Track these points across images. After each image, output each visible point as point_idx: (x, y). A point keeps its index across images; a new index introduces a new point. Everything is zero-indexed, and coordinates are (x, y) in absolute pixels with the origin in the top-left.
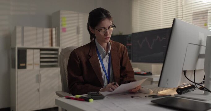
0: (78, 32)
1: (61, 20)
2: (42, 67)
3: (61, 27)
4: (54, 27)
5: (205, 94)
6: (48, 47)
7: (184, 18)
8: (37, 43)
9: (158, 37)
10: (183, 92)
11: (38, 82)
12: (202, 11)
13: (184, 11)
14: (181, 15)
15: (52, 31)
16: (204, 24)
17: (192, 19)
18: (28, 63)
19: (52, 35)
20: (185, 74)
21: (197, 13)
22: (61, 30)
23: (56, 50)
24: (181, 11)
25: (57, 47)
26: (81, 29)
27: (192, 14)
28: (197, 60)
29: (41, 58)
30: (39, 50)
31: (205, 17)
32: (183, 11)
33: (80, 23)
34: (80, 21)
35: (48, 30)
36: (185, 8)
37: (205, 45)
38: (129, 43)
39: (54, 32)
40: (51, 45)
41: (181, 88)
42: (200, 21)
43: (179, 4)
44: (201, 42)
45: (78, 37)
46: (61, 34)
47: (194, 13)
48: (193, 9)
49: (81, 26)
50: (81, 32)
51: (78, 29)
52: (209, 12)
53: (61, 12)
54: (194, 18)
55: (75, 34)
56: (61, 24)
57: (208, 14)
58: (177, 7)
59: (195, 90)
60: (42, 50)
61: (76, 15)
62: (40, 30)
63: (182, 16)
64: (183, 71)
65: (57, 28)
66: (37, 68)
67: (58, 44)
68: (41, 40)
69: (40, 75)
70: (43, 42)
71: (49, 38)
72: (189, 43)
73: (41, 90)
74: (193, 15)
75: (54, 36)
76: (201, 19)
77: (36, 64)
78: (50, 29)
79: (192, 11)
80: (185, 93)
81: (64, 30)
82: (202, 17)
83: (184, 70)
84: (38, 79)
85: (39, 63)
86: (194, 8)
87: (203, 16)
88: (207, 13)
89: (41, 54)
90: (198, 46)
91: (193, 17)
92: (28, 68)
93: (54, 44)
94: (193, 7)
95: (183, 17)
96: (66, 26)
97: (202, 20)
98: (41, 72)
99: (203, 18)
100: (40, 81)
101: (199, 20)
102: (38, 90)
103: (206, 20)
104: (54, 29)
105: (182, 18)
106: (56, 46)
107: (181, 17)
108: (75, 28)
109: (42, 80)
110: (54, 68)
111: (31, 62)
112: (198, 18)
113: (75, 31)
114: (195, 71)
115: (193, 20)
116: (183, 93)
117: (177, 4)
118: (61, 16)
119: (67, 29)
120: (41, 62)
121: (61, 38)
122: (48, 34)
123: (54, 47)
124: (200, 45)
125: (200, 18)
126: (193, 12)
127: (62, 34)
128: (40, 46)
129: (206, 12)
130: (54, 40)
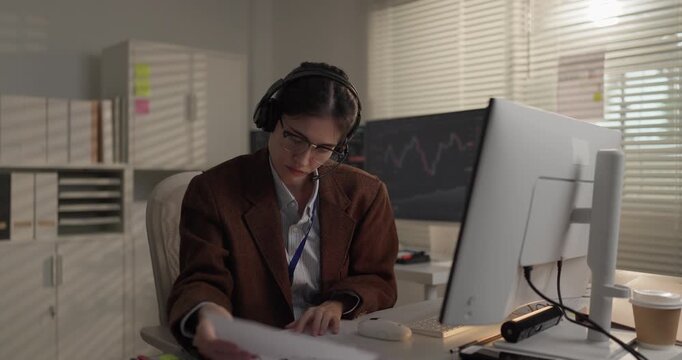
0: (190, 114)
1: (131, 72)
2: (63, 231)
3: (131, 98)
4: (108, 98)
5: (590, 341)
6: (88, 163)
7: (532, 74)
8: (47, 151)
9: (453, 136)
10: (523, 333)
11: (52, 284)
12: (588, 54)
13: (532, 52)
14: (524, 65)
15: (99, 112)
16: (591, 97)
17: (556, 78)
18: (14, 219)
19: (99, 124)
20: (527, 276)
21: (573, 60)
22: (131, 109)
23: (117, 174)
24: (523, 51)
25: (117, 166)
26: (200, 104)
27: (555, 63)
28: (566, 229)
29: (62, 201)
30: (55, 176)
31: (597, 72)
32: (528, 50)
33: (197, 85)
34: (198, 75)
35: (88, 106)
36: (536, 41)
37: (593, 179)
38: (358, 153)
39: (107, 115)
40: (96, 158)
41: (517, 320)
42: (582, 86)
43: (517, 29)
44: (578, 169)
45: (191, 131)
46: (132, 122)
47: (562, 58)
48: (559, 47)
49: (199, 94)
50: (200, 113)
51: (190, 102)
52: (607, 56)
53: (132, 46)
54: (563, 76)
55: (181, 119)
56: (131, 85)
57: (607, 64)
58: (511, 37)
59: (561, 323)
60: (63, 173)
61: (184, 57)
62: (59, 108)
63: (525, 68)
64: (520, 267)
65: (117, 101)
66: (49, 235)
67: (122, 153)
68: (63, 140)
69: (59, 260)
70: (69, 147)
71: (89, 133)
72: (541, 178)
73: (61, 312)
74: (561, 66)
75: (107, 128)
76: (584, 78)
77: (42, 223)
78: (96, 103)
79: (555, 52)
80: (529, 336)
81: (143, 107)
82: (587, 74)
83: (525, 263)
84: (52, 273)
85: (55, 218)
86: (563, 43)
87: (591, 70)
88: (603, 60)
89: (62, 188)
90: (568, 183)
91: (560, 73)
92: (17, 235)
93: (108, 154)
94: (560, 39)
95: (528, 71)
96: (148, 94)
97: (586, 81)
98: (61, 251)
99: (591, 77)
100: (59, 281)
101: (577, 82)
102: (52, 312)
103: (600, 85)
104: (107, 105)
105: (524, 75)
106: (114, 160)
107: (523, 72)
108: (181, 99)
109: (66, 277)
110: (109, 236)
111: (28, 216)
112: (574, 75)
113: (181, 109)
114: (560, 264)
115: (560, 80)
116: (523, 338)
117: (511, 30)
118: (131, 59)
119: (152, 105)
120: (62, 215)
121: (131, 135)
122: (89, 119)
123: (109, 163)
124: (575, 181)
125: (581, 74)
126: (558, 55)
127: (135, 120)
128: (59, 160)
129: (600, 56)
130: (108, 141)
